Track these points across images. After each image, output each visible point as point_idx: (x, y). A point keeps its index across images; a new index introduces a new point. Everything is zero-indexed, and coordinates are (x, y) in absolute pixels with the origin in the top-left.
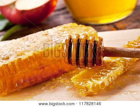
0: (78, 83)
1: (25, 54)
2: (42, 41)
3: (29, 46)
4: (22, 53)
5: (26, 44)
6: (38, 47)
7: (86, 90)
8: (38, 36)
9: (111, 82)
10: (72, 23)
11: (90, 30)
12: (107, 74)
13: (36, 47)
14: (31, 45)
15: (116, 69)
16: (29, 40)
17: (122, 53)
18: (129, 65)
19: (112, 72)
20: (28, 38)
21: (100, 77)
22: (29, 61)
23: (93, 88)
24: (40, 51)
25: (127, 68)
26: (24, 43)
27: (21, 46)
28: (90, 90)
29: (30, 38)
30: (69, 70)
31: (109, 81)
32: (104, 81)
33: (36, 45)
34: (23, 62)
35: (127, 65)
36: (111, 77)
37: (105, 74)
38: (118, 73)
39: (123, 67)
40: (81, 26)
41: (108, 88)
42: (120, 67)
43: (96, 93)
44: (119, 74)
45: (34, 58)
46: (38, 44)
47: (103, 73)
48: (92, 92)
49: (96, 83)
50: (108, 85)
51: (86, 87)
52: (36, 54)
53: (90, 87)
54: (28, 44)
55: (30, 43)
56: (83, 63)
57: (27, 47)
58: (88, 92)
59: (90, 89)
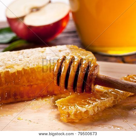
0: (61, 106)
1: (14, 67)
2: (36, 57)
3: (21, 60)
4: (11, 66)
5: (19, 58)
6: (30, 62)
7: (67, 116)
8: (34, 51)
9: (96, 112)
10: (72, 45)
11: (89, 55)
12: (94, 103)
13: (28, 62)
14: (23, 59)
15: (104, 100)
16: (24, 54)
17: (115, 84)
18: (120, 99)
19: (99, 101)
20: (23, 52)
21: (85, 105)
22: (17, 76)
23: (75, 114)
24: (30, 67)
25: (117, 101)
26: (17, 56)
27: (13, 58)
28: (72, 117)
29: (26, 53)
30: (58, 93)
31: (94, 111)
32: (89, 110)
33: (28, 61)
34: (10, 75)
35: (118, 98)
36: (98, 107)
37: (91, 102)
38: (106, 104)
39: (113, 99)
40: (80, 50)
41: (93, 118)
42: (110, 98)
43: (77, 121)
44: (108, 105)
45: (23, 73)
46: (30, 59)
47: (90, 101)
48: (74, 119)
49: (79, 110)
50: (92, 114)
51: (68, 113)
52: (26, 70)
53: (72, 113)
54: (21, 58)
55: (24, 57)
56: (72, 87)
57: (18, 61)
58: (69, 118)
59: (72, 115)
